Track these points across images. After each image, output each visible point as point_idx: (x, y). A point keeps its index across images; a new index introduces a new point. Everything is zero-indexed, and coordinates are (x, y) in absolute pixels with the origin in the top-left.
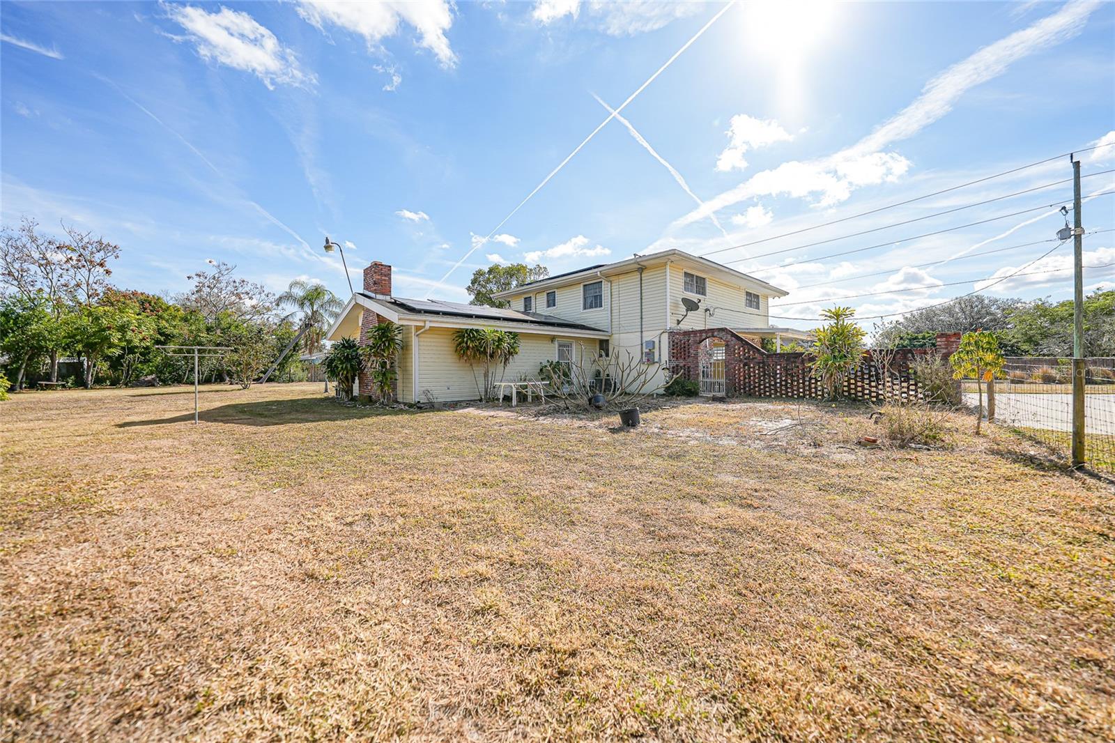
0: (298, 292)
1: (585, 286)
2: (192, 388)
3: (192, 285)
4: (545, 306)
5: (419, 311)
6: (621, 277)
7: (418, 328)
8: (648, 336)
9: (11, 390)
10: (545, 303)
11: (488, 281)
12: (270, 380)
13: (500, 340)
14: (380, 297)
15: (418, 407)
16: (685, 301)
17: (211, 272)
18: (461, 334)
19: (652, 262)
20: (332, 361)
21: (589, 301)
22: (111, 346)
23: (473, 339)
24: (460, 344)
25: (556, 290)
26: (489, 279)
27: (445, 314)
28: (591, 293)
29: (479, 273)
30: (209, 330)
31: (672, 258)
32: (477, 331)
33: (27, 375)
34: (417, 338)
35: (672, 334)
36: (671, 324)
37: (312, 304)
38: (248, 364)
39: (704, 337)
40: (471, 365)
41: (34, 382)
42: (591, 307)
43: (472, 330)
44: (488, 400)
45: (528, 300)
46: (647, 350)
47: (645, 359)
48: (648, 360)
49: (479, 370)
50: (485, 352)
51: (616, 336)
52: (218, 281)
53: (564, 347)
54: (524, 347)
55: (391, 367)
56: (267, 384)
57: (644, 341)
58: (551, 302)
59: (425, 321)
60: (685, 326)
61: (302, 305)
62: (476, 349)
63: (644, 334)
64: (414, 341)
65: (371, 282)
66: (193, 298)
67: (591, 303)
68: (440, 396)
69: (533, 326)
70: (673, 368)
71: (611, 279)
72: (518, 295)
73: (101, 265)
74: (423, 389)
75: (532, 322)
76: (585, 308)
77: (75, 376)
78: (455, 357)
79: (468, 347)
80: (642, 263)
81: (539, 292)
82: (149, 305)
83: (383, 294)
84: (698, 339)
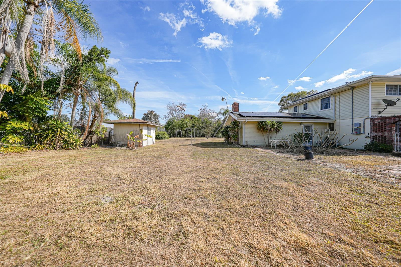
0: (223, 112)
1: (321, 99)
2: (191, 138)
3: (199, 112)
4: (303, 110)
5: (244, 117)
6: (340, 93)
7: (244, 122)
8: (356, 121)
9: (170, 137)
10: (303, 108)
11: (288, 100)
12: (215, 137)
13: (273, 125)
14: (235, 113)
15: (244, 147)
16: (385, 101)
17: (203, 108)
18: (258, 123)
19: (358, 84)
20: (223, 132)
21: (324, 106)
22: (185, 128)
23: (263, 125)
24: (258, 127)
25: (308, 103)
26: (288, 99)
27: (253, 117)
28: (325, 102)
29: (284, 97)
30: (202, 123)
31: (371, 80)
32: (264, 122)
33: (173, 134)
34: (244, 125)
35: (372, 119)
36: (373, 113)
37: (226, 114)
38: (208, 132)
39: (397, 120)
40: (263, 133)
41: (174, 136)
42: (325, 108)
43: (262, 122)
44: (268, 146)
45: (295, 108)
46: (356, 128)
47: (354, 132)
48: (356, 133)
49: (266, 136)
50: (267, 129)
51: (337, 121)
52: (205, 110)
53: (308, 126)
54: (284, 127)
55: (237, 134)
56: (214, 138)
57: (354, 123)
58: (305, 108)
59: (246, 120)
60: (384, 115)
61: (223, 115)
62: (264, 128)
63: (354, 120)
64: (243, 126)
65: (233, 108)
66: (200, 115)
67: (325, 107)
68: (251, 143)
69: (289, 119)
70: (373, 137)
71: (335, 95)
72: (291, 106)
73: (184, 109)
74: (246, 141)
75: (289, 117)
76: (321, 109)
77: (179, 134)
78: (257, 131)
79: (261, 128)
80: (351, 86)
81: (300, 104)
82: (192, 117)
83: (236, 112)
84: (392, 121)
